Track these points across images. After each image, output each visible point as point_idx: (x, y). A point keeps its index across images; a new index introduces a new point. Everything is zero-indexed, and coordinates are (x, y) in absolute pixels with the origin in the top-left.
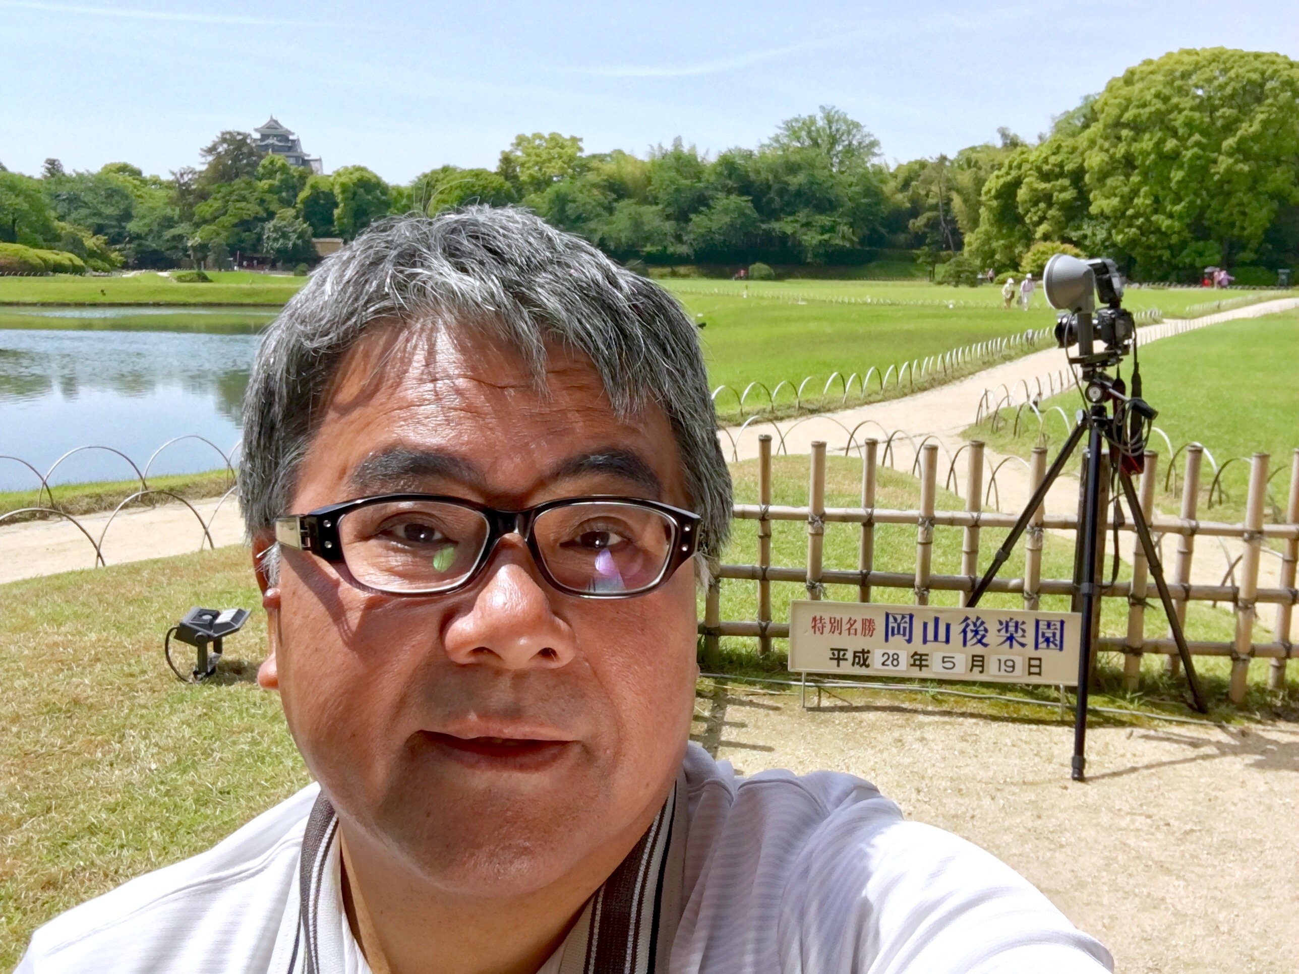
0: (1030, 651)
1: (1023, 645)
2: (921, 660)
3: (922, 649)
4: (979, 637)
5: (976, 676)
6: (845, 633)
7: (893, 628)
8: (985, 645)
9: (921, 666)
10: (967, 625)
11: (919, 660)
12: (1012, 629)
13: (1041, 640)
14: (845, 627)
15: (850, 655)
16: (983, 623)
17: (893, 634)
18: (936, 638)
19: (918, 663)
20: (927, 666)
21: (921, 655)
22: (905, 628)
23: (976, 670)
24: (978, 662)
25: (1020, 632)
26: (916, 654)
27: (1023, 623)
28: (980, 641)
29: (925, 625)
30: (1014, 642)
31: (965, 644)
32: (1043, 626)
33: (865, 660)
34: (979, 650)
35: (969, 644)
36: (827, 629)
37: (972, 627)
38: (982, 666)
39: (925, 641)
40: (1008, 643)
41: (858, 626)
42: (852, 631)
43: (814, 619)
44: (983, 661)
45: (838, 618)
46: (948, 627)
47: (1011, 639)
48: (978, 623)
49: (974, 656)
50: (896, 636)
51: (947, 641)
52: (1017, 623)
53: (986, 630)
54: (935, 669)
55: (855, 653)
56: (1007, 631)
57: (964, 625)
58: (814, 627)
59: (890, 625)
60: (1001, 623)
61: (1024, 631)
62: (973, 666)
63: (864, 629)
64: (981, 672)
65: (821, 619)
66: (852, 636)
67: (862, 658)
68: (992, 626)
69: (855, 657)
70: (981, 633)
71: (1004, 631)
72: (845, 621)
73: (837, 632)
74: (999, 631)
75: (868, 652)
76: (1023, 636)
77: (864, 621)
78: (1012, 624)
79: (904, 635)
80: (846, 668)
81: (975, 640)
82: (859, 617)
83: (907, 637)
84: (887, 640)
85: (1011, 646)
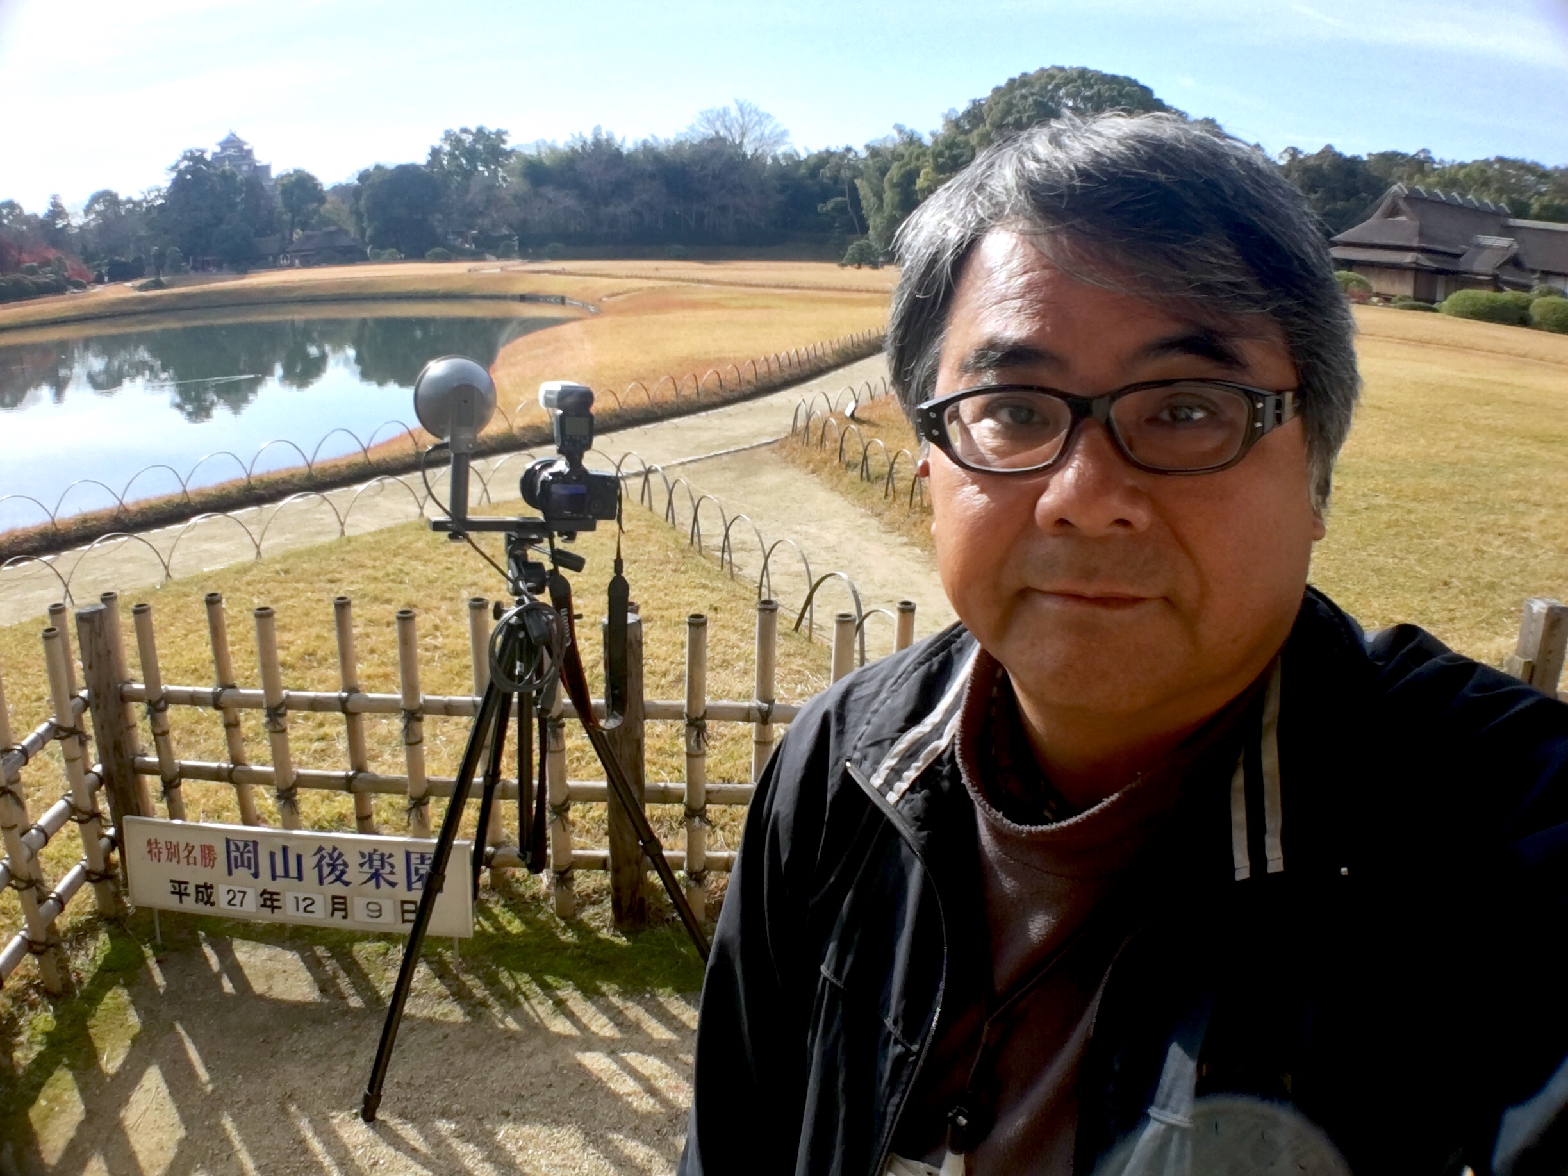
0: (401, 892)
1: (393, 885)
2: (272, 900)
3: (272, 887)
4: (337, 873)
5: (337, 921)
6: (184, 861)
7: (236, 858)
8: (347, 884)
9: (273, 908)
10: (322, 858)
11: (270, 900)
12: (377, 863)
13: (414, 878)
14: (183, 854)
15: (191, 890)
16: (340, 855)
17: (236, 867)
18: (286, 874)
19: (269, 903)
20: (279, 907)
21: (272, 894)
22: (249, 859)
23: (339, 914)
24: (339, 904)
25: (388, 869)
26: (265, 892)
27: (391, 856)
28: (338, 879)
29: (272, 855)
30: (382, 882)
31: (321, 882)
32: (415, 860)
33: (210, 896)
34: (338, 889)
35: (327, 881)
36: (164, 856)
37: (327, 860)
38: (345, 910)
39: (274, 877)
40: (374, 881)
41: (197, 853)
42: (191, 860)
43: (149, 842)
44: (344, 903)
45: (174, 843)
46: (299, 858)
47: (376, 876)
48: (335, 855)
49: (334, 897)
50: (240, 869)
51: (300, 877)
52: (382, 855)
53: (345, 864)
54: (290, 913)
55: (197, 887)
56: (371, 867)
57: (318, 856)
58: (150, 852)
59: (233, 854)
60: (363, 855)
61: (392, 866)
62: (334, 910)
63: (203, 857)
64: (345, 917)
65: (157, 843)
66: (192, 866)
67: (205, 892)
68: (353, 859)
69: (198, 892)
70: (340, 868)
71: (367, 865)
72: (182, 847)
73: (175, 860)
74: (362, 865)
75: (211, 887)
76: (392, 873)
77: (203, 847)
78: (376, 857)
79: (249, 867)
80: (190, 905)
81: (333, 877)
82: (197, 842)
83: (253, 871)
84: (230, 873)
85: (378, 886)
